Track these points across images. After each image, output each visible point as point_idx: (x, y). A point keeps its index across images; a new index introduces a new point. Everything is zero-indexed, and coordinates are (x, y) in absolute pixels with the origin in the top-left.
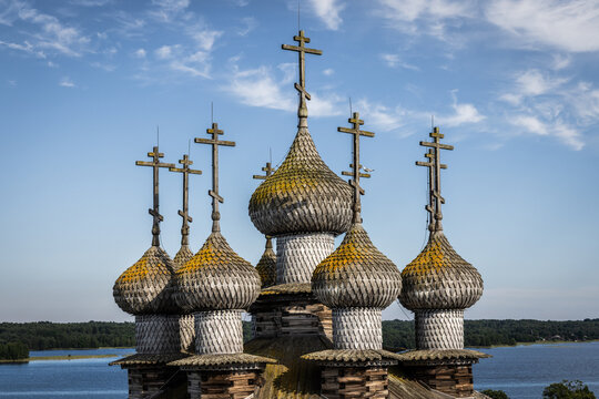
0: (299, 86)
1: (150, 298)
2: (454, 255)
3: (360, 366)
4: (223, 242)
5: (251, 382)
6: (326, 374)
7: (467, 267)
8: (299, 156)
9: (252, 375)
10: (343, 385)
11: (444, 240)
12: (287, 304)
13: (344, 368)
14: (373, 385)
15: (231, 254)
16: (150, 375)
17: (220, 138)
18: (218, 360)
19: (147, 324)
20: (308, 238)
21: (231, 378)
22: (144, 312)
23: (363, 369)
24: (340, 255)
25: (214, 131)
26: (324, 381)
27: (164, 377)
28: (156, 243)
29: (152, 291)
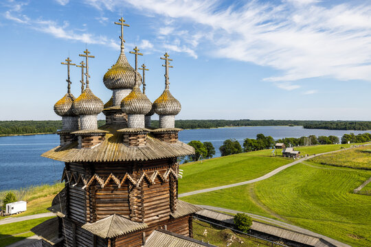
0: (121, 38)
1: (66, 111)
2: (171, 97)
3: (136, 134)
4: (90, 91)
5: (100, 139)
6: (125, 136)
7: (175, 101)
8: (121, 62)
9: (100, 137)
10: (130, 140)
11: (168, 92)
12: (115, 113)
13: (130, 134)
14: (140, 140)
15: (93, 96)
16: (67, 137)
17: (89, 55)
18: (87, 132)
19: (66, 119)
20: (123, 91)
21: (92, 138)
22: (64, 115)
23: (137, 135)
24: (130, 96)
25: (86, 52)
26: (124, 138)
27: (72, 138)
28: (69, 92)
29: (67, 108)
